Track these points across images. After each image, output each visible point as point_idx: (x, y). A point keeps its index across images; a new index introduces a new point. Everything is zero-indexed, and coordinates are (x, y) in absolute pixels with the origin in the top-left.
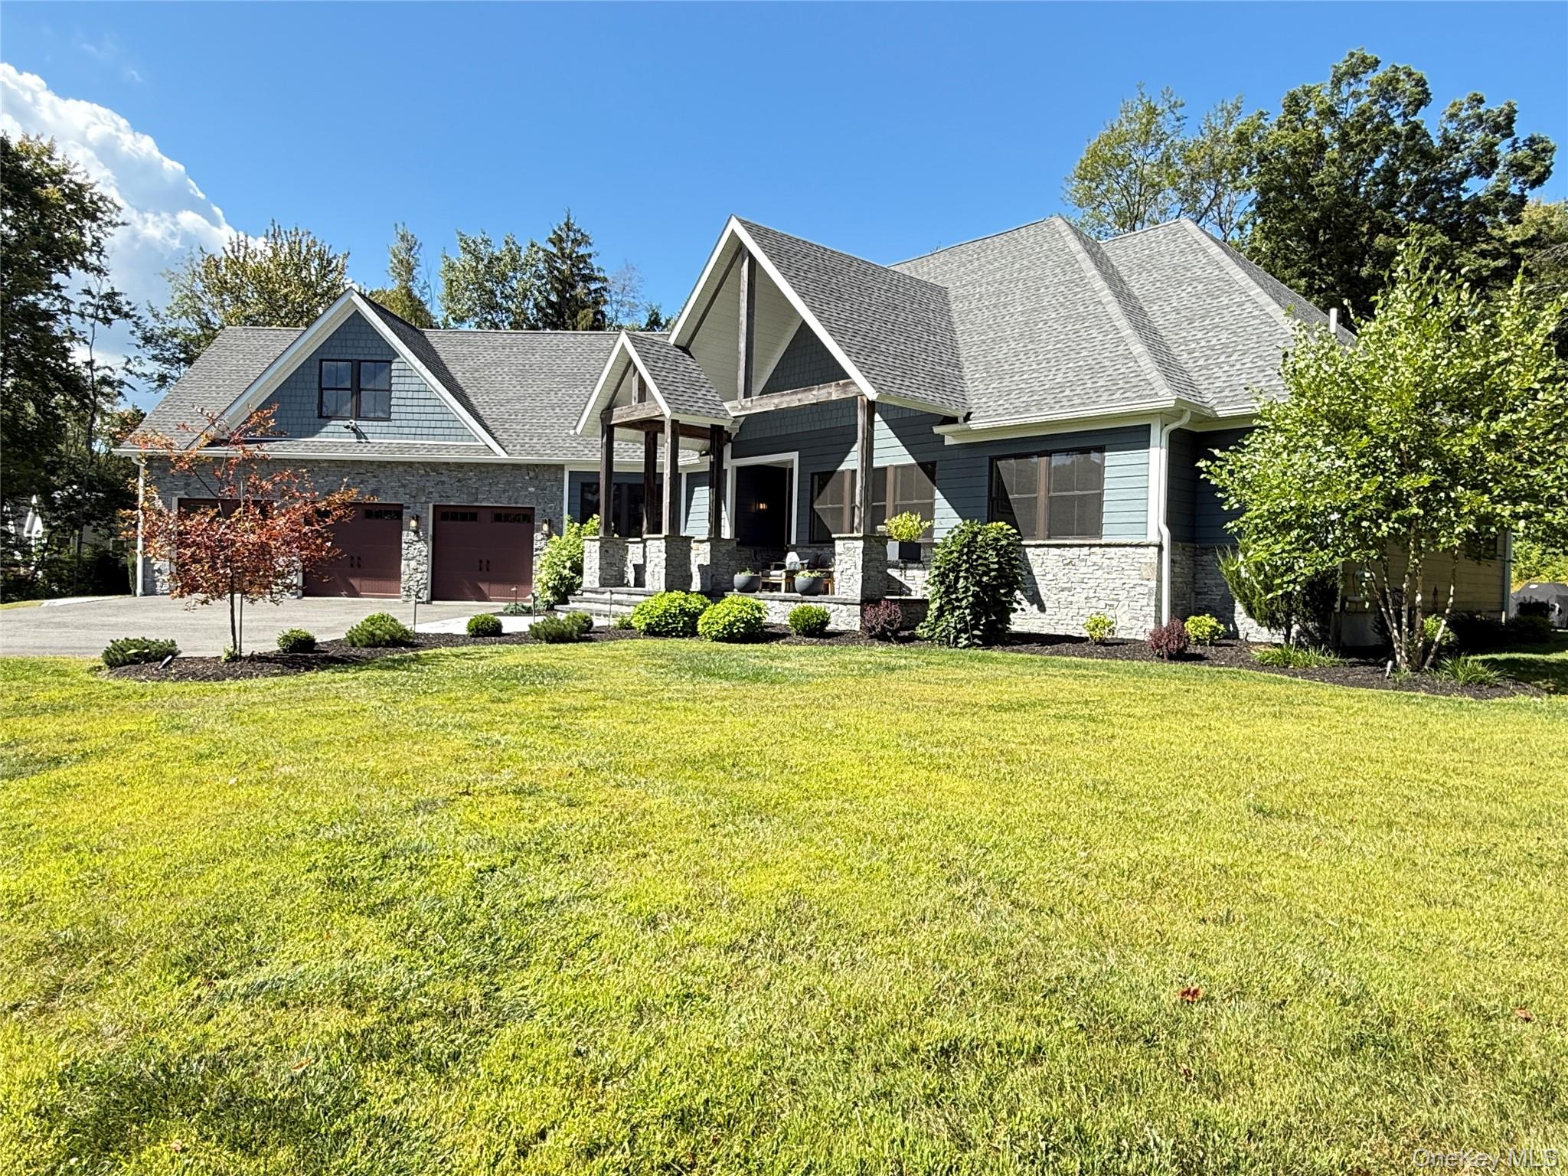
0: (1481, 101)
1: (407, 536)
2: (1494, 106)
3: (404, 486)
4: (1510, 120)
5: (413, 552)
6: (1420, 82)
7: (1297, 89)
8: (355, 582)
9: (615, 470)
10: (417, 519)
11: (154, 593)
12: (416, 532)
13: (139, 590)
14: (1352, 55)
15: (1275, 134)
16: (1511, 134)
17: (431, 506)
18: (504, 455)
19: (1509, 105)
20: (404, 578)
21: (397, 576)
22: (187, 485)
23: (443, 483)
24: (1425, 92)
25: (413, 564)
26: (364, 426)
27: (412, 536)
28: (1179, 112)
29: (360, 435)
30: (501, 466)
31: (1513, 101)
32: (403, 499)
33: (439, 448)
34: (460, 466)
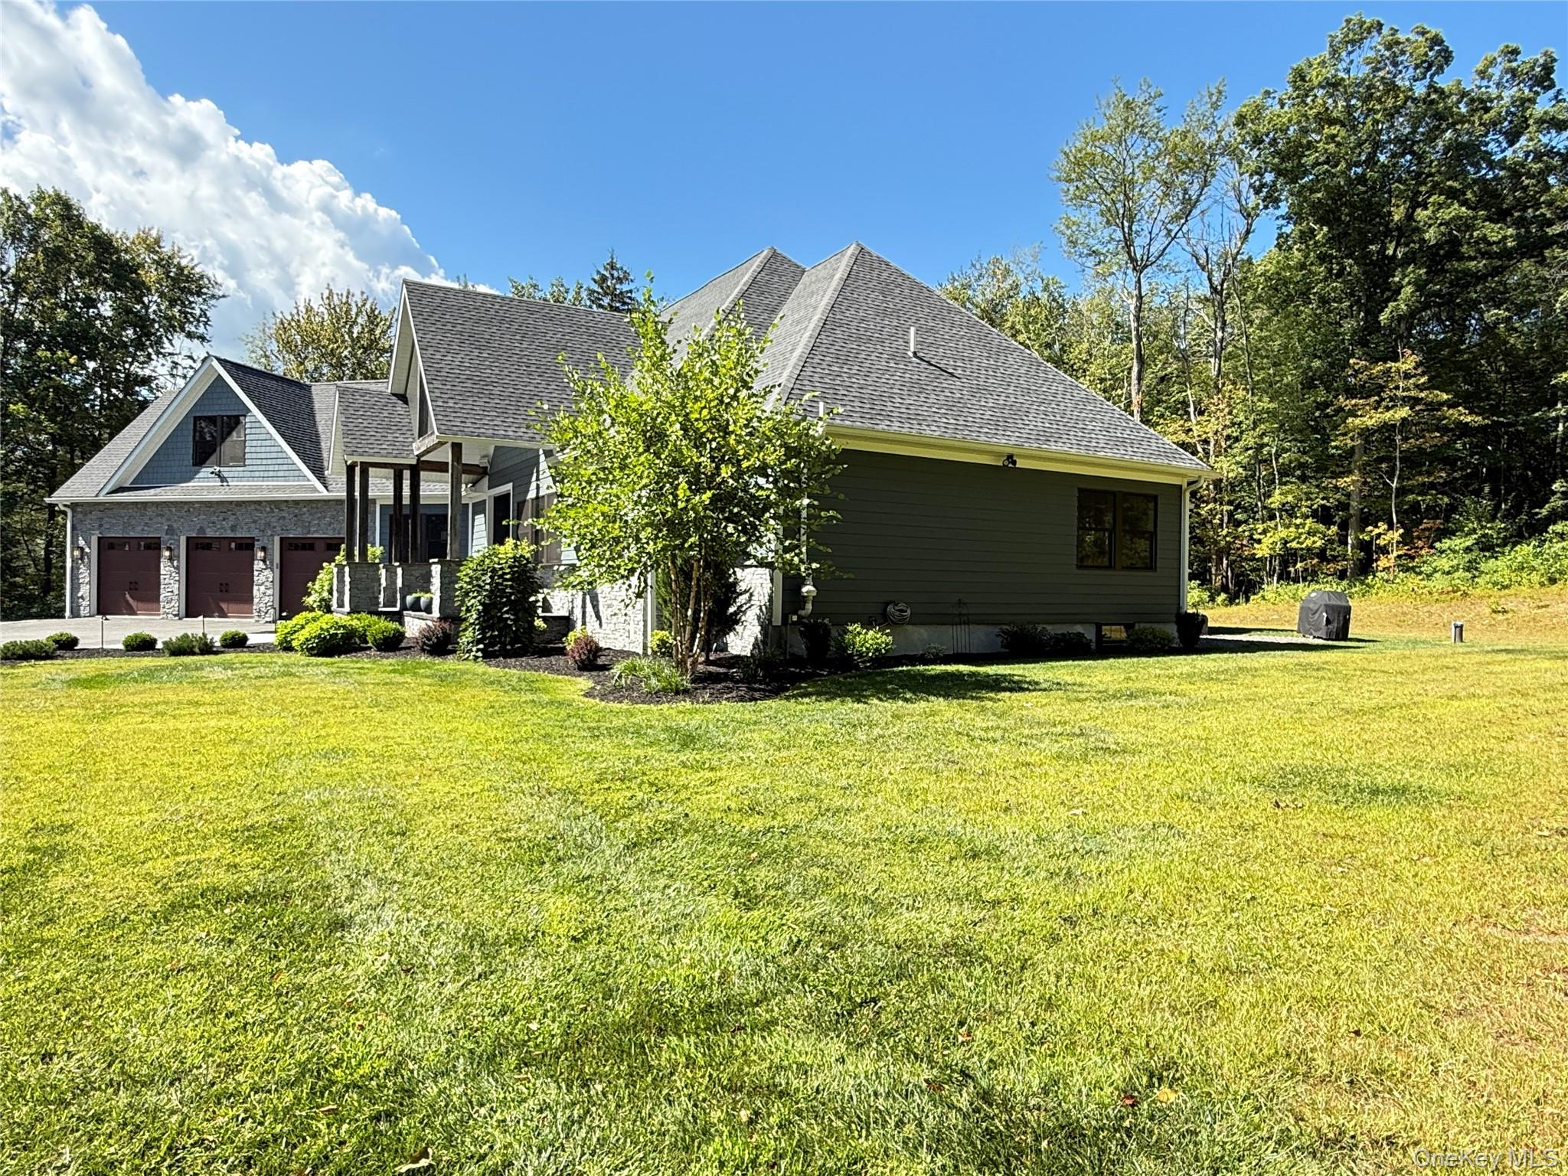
0: (1515, 52)
1: (258, 565)
2: (1531, 56)
3: (255, 522)
4: (1548, 69)
5: (262, 578)
6: (1436, 41)
7: (1301, 63)
8: (224, 606)
9: (422, 502)
10: (264, 549)
11: (79, 616)
12: (264, 561)
13: (67, 613)
14: (1348, 21)
15: (1281, 112)
16: (1552, 85)
17: (277, 540)
18: (325, 493)
19: (1545, 54)
20: (256, 600)
21: (250, 600)
22: (101, 526)
23: (284, 518)
24: (1446, 50)
25: (262, 588)
26: (226, 472)
27: (261, 565)
28: (1158, 103)
29: (223, 479)
30: (326, 502)
31: (1551, 49)
32: (255, 533)
33: (278, 488)
34: (296, 503)
